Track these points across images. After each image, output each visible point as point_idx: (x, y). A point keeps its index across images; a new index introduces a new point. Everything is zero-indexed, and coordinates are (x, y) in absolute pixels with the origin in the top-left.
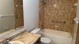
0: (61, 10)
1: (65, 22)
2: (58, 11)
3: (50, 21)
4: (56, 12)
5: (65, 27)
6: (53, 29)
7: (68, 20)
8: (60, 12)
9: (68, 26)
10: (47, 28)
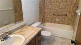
0: (63, 2)
1: (66, 15)
2: (60, 3)
3: (51, 14)
4: (58, 4)
6: (54, 22)
9: (69, 19)
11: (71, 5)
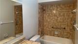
0: (61, 16)
1: (65, 28)
2: (58, 17)
3: (49, 27)
4: (56, 18)
5: (65, 34)
6: (54, 35)
7: (68, 26)
8: (59, 19)
9: (68, 33)
10: (47, 35)
11: (68, 19)
